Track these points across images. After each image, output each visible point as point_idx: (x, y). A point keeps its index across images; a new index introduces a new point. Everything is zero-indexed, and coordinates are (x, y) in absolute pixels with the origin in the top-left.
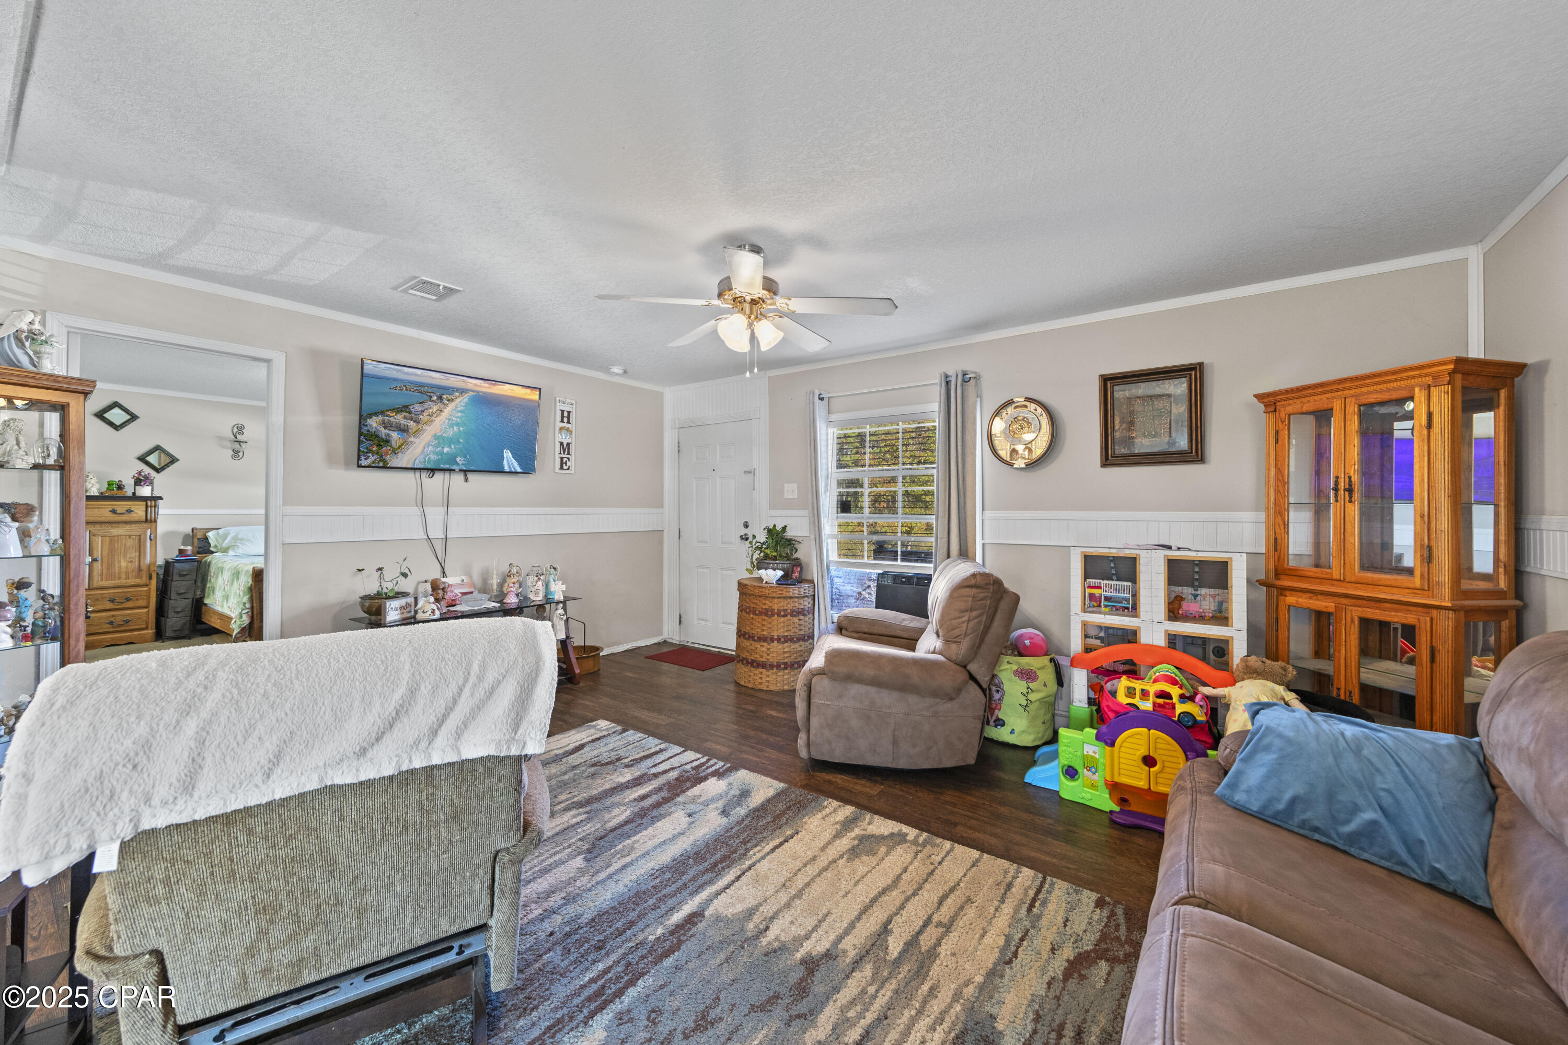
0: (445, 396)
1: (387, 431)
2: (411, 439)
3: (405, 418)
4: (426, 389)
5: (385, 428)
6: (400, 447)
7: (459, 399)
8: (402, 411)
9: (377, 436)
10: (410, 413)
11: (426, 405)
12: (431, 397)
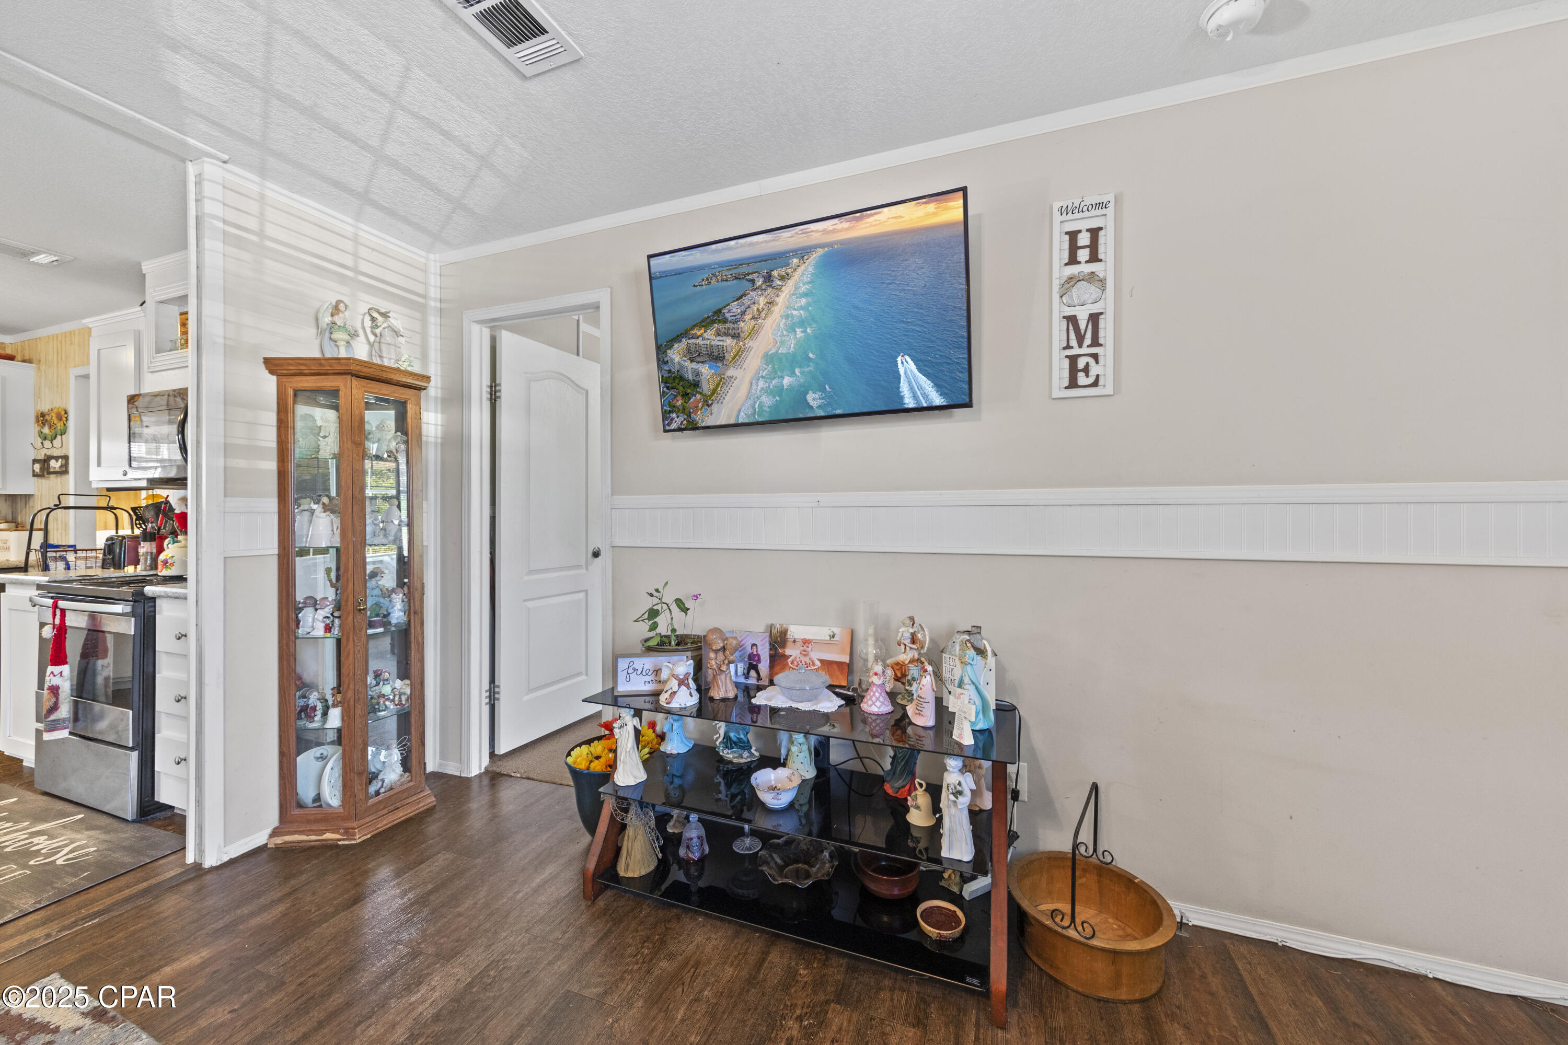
0: (775, 273)
1: (694, 365)
2: (730, 372)
3: (718, 334)
4: (744, 270)
5: (692, 360)
6: (714, 391)
7: (800, 270)
8: (714, 322)
9: (682, 378)
10: (725, 321)
11: (746, 301)
12: (753, 281)
